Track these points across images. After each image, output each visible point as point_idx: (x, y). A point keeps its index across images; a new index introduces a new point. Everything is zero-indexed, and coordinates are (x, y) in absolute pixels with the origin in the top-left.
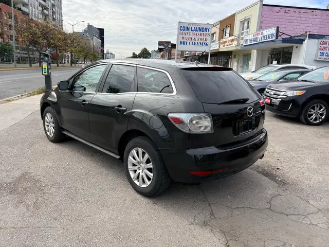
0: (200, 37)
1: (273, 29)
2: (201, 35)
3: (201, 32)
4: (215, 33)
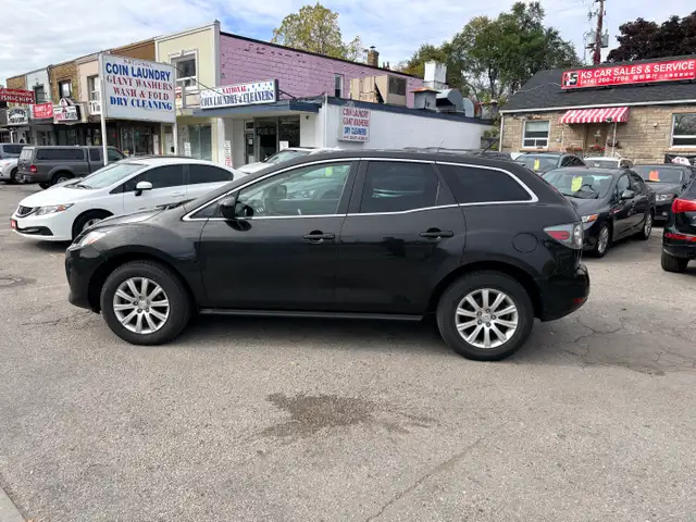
0: (153, 90)
1: (268, 83)
2: (154, 86)
3: (155, 81)
4: (97, 76)
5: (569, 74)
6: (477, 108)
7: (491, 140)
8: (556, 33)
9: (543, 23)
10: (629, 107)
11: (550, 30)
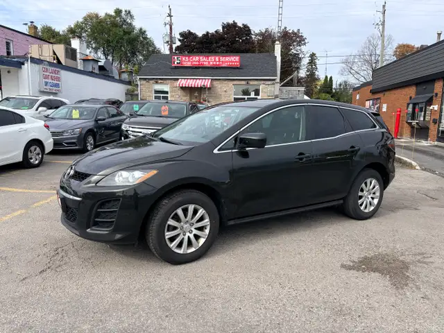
5: (176, 58)
6: (120, 73)
7: (132, 95)
8: (145, 32)
9: (134, 24)
10: (212, 79)
11: (141, 29)
